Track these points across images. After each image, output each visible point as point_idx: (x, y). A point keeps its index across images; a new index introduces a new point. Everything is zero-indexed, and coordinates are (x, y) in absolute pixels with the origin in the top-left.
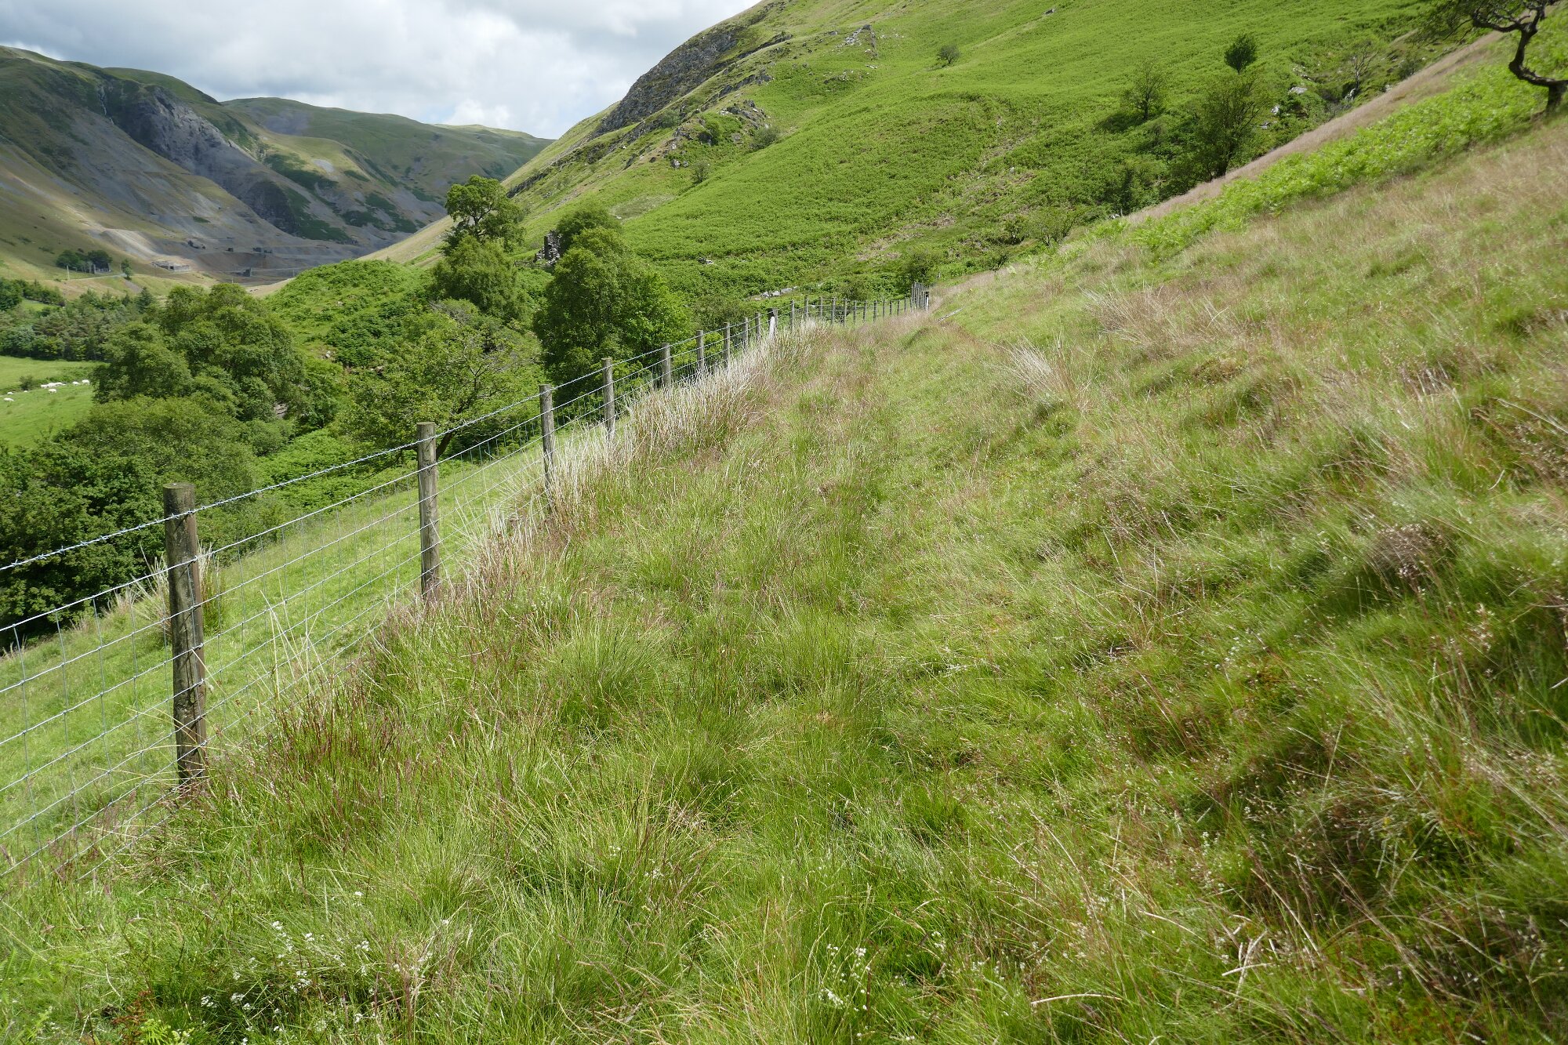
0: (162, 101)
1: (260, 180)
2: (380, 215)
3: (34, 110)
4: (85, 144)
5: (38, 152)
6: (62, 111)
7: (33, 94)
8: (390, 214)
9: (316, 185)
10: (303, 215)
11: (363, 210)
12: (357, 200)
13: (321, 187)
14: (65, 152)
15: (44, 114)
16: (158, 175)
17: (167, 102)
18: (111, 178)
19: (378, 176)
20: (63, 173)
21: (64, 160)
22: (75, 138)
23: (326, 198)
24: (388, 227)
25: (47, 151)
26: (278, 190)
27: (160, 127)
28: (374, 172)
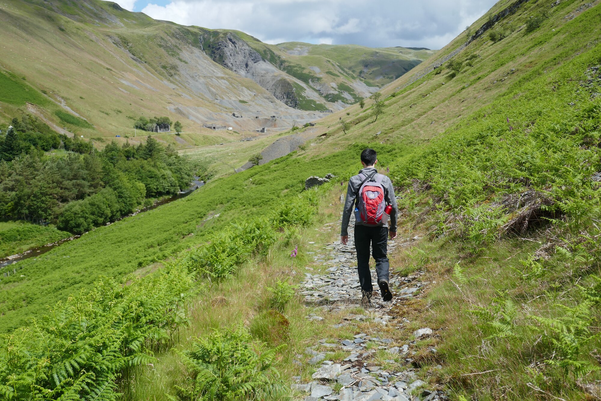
0: (230, 40)
1: (279, 78)
2: (346, 95)
3: (160, 46)
4: (186, 63)
5: (159, 68)
6: (176, 46)
7: (162, 38)
8: (351, 94)
9: (310, 81)
10: (301, 96)
11: (336, 93)
12: (333, 87)
13: (313, 81)
14: (174, 67)
15: (166, 48)
16: (222, 78)
17: (233, 40)
18: (197, 81)
19: (345, 74)
20: (171, 79)
21: (172, 72)
22: (181, 60)
23: (315, 87)
24: (350, 102)
25: (164, 67)
26: (289, 84)
27: (229, 54)
28: (342, 72)
